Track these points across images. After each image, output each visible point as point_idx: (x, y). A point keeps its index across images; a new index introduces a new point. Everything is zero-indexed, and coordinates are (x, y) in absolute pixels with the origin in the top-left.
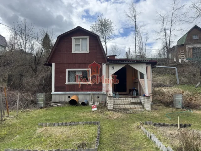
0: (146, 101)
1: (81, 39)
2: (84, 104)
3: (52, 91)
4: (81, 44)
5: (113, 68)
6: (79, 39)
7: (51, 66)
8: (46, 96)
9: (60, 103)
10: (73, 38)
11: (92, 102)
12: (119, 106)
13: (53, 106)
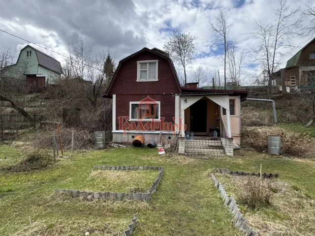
0: (228, 144)
1: (148, 64)
2: (150, 146)
3: (113, 129)
4: (148, 70)
5: (186, 101)
6: (146, 63)
7: (111, 98)
8: (105, 134)
9: (122, 143)
10: (138, 62)
11: (161, 144)
12: (192, 149)
13: (114, 147)
